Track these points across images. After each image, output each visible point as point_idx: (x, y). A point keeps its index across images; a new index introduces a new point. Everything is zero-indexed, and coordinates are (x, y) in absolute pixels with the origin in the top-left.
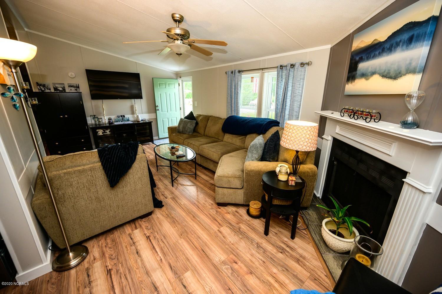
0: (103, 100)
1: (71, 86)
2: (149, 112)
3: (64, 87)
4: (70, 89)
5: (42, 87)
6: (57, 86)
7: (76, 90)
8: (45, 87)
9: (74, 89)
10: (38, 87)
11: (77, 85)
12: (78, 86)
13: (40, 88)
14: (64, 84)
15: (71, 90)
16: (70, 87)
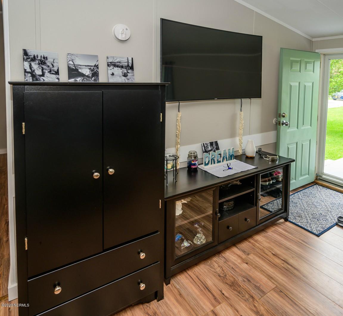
0: (182, 103)
1: (115, 65)
2: (264, 129)
3: (97, 66)
4: (110, 72)
5: (35, 66)
6: (78, 62)
7: (125, 75)
8: (44, 63)
9: (121, 74)
10: (27, 65)
11: (130, 61)
12: (130, 65)
13: (28, 70)
14: (97, 56)
15: (113, 74)
16: (112, 67)
